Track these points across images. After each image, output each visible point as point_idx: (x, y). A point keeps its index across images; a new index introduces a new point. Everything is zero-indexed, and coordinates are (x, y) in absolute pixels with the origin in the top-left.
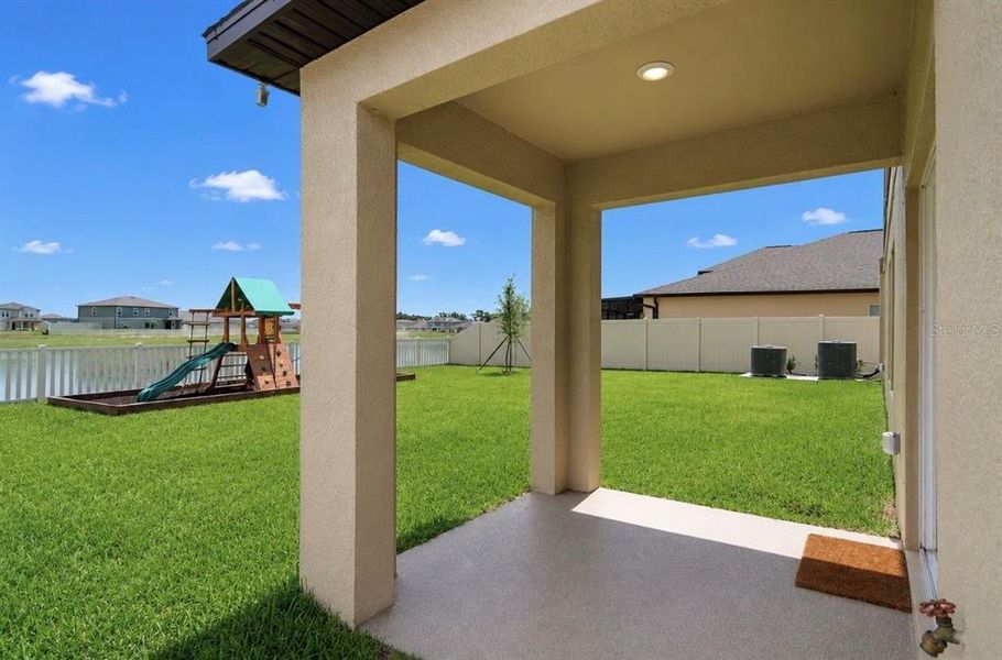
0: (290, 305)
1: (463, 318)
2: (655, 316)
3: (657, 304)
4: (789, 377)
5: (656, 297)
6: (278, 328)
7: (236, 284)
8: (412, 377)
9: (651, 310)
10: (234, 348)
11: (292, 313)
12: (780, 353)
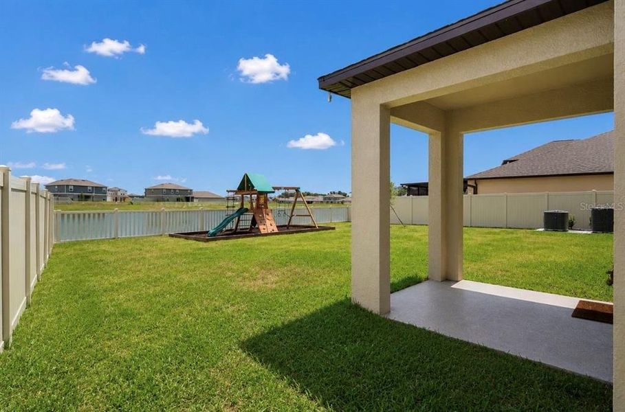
0: (273, 188)
1: (345, 195)
2: (475, 192)
3: (477, 185)
4: (570, 231)
5: (475, 180)
6: (266, 200)
7: (247, 176)
8: (334, 228)
9: (472, 189)
10: (247, 210)
11: (274, 192)
12: (564, 215)
